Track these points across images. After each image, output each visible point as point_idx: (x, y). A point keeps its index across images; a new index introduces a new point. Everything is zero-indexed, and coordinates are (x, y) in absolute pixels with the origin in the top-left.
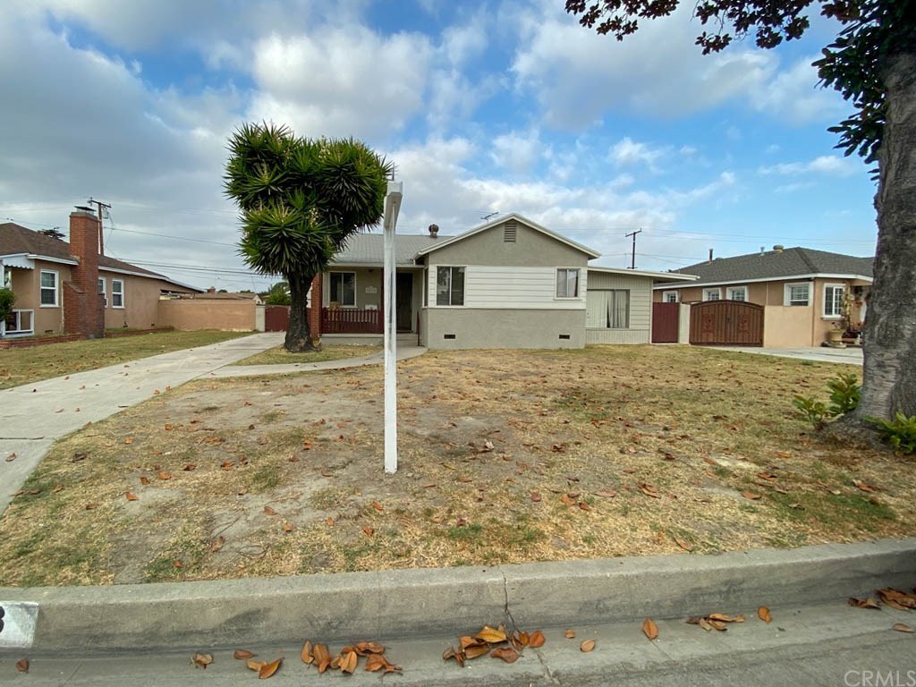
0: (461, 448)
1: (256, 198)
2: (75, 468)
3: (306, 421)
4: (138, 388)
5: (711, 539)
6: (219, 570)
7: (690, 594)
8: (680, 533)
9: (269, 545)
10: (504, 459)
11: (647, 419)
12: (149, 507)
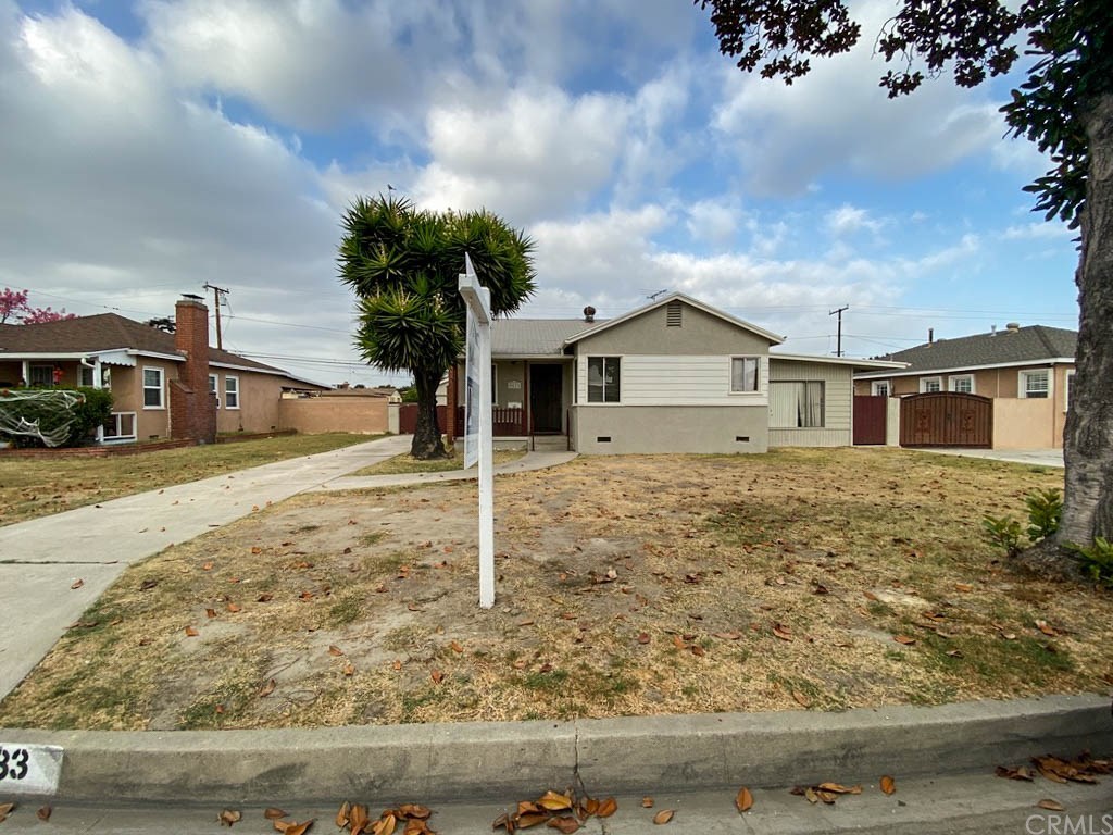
0: (578, 577)
1: (373, 283)
2: (141, 596)
3: (410, 543)
4: (237, 504)
5: (837, 693)
6: (261, 718)
7: (798, 759)
8: (801, 685)
9: (322, 691)
10: (624, 591)
11: (812, 542)
12: (207, 644)
